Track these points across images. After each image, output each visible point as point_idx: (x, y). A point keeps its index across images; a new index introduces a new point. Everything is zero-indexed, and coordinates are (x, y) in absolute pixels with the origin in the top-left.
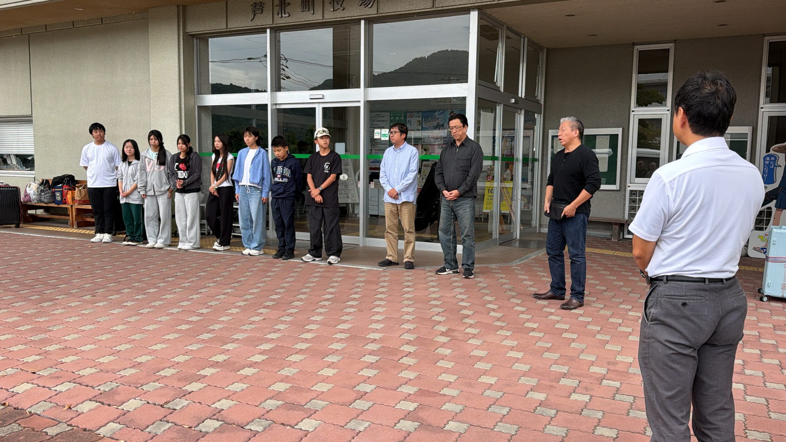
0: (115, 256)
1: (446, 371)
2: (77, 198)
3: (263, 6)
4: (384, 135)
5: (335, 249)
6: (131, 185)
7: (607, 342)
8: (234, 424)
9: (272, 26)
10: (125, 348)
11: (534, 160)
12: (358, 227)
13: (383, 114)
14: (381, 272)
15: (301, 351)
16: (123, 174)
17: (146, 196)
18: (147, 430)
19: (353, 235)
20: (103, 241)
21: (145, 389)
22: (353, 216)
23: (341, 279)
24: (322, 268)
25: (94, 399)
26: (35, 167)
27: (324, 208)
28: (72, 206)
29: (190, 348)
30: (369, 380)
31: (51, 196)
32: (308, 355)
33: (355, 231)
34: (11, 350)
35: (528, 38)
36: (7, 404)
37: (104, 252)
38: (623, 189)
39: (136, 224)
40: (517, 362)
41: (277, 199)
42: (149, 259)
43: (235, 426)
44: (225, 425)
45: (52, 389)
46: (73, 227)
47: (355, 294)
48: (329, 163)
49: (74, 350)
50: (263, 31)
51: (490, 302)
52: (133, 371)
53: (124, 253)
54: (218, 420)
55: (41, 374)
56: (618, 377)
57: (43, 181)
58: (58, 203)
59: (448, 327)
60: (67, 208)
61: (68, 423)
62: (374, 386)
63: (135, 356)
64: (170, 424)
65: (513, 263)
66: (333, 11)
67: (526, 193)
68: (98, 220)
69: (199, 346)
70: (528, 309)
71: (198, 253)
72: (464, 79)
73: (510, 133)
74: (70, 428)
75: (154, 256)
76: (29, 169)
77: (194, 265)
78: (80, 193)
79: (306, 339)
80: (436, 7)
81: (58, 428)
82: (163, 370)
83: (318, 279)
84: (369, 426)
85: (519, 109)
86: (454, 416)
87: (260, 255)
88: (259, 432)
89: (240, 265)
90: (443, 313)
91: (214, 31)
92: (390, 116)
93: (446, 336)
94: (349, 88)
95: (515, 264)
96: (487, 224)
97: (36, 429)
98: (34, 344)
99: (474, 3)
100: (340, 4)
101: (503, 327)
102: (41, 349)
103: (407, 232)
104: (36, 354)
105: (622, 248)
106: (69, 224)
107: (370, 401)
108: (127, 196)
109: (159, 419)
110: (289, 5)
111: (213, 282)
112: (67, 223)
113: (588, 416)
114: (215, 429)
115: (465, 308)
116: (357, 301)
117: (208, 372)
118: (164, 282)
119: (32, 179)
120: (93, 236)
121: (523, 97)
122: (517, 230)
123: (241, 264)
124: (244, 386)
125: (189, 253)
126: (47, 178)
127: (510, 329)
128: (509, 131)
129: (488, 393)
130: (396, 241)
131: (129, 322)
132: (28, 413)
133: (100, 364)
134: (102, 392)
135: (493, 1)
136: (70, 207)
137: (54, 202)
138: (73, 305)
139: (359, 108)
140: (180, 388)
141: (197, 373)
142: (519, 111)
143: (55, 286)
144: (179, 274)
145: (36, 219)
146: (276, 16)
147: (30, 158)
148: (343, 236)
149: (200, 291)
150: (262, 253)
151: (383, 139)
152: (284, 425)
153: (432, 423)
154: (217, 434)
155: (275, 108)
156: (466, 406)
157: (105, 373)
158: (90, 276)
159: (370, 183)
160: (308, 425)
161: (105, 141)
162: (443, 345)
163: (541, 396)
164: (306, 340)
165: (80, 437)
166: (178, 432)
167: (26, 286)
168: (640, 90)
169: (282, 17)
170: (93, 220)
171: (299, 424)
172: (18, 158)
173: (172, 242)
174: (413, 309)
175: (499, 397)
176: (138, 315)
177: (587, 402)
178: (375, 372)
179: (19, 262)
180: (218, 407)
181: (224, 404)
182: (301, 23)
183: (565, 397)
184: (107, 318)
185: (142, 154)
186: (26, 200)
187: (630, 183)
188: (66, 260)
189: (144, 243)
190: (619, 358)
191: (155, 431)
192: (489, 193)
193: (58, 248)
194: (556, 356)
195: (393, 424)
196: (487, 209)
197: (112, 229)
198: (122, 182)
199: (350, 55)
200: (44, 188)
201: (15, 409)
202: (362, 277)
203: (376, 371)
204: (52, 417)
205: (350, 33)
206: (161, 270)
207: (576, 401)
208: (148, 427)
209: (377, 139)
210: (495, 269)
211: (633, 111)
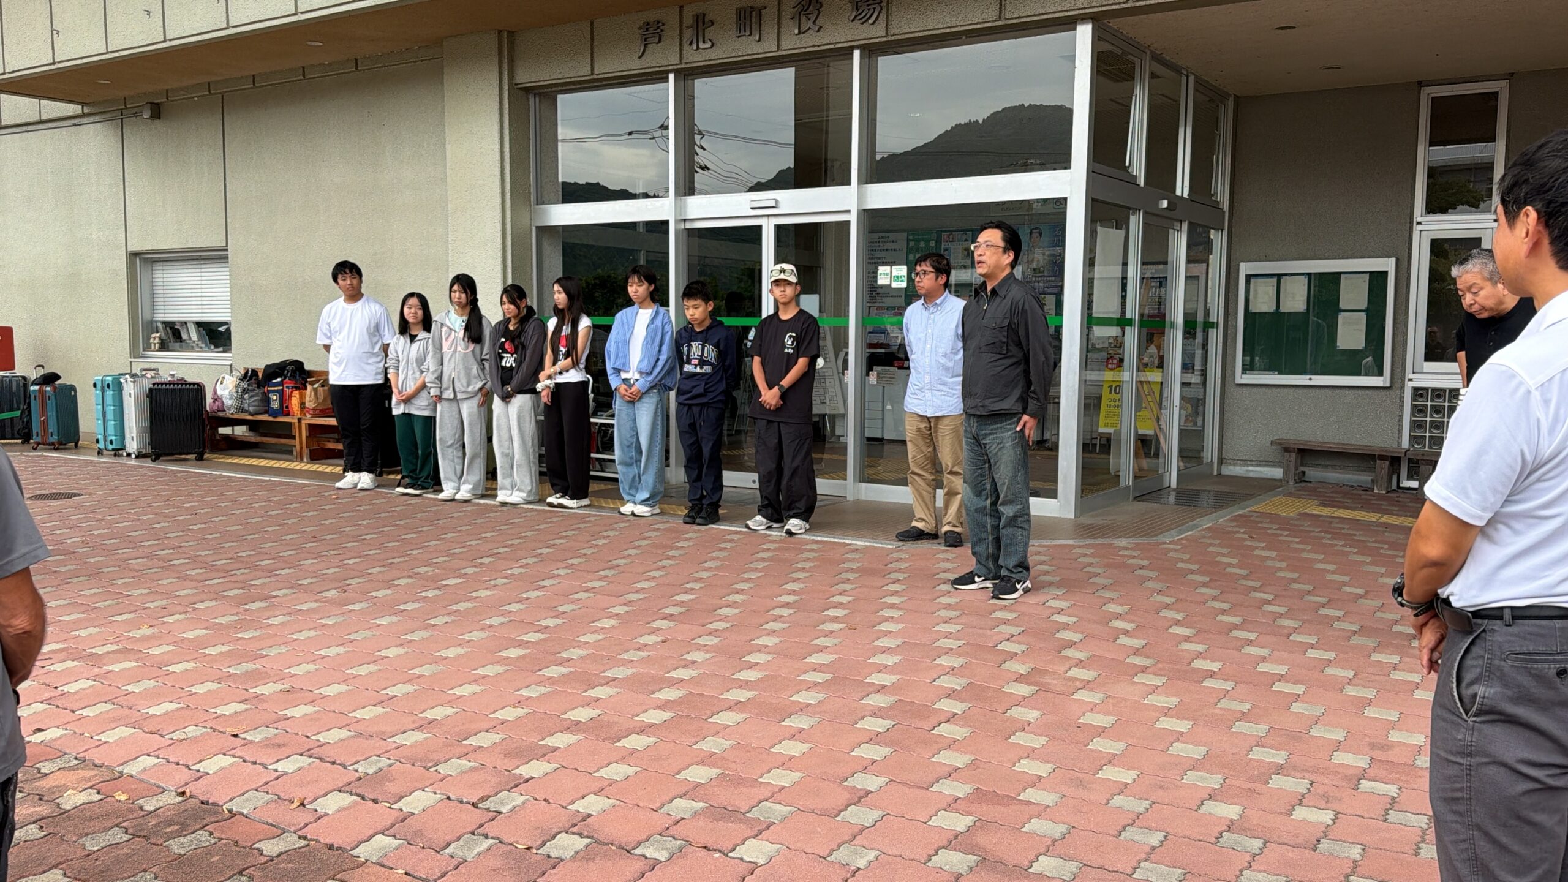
0: (383, 515)
1: (1031, 754)
2: (310, 403)
3: (662, 28)
4: (898, 278)
5: (801, 505)
6: (415, 379)
7: (1369, 702)
8: (612, 844)
9: (679, 67)
10: (404, 692)
11: (1208, 325)
12: (844, 463)
13: (892, 236)
14: (892, 551)
15: (736, 706)
16: (400, 359)
17: (439, 398)
18: (446, 851)
19: (834, 478)
20: (359, 487)
21: (441, 771)
22: (833, 439)
23: (812, 564)
24: (775, 541)
25: (347, 789)
26: (233, 346)
27: (781, 425)
28: (299, 420)
29: (525, 693)
30: (873, 767)
31: (262, 401)
32: (750, 712)
33: (838, 470)
34: (194, 691)
35: (1196, 77)
36: (188, 794)
37: (362, 508)
38: (1398, 385)
39: (422, 454)
40: (1178, 740)
41: (690, 406)
42: (445, 521)
43: (614, 848)
44: (595, 845)
45: (270, 767)
46: (302, 460)
47: (840, 594)
48: (794, 334)
49: (307, 694)
50: (660, 77)
51: (1118, 616)
52: (419, 736)
53: (398, 509)
54: (580, 835)
55: (249, 738)
56: (1394, 776)
57: (247, 373)
58: (275, 413)
59: (1032, 665)
60: (290, 424)
61: (300, 833)
62: (883, 779)
63: (423, 708)
64: (491, 841)
65: (1164, 537)
66: (799, 33)
67: (1191, 393)
68: (349, 446)
69: (543, 690)
70: (1199, 632)
71: (536, 510)
72: (1063, 161)
73: (1157, 271)
74: (303, 843)
75: (455, 515)
76: (221, 349)
77: (528, 534)
78: (316, 394)
79: (747, 682)
80: (1006, 19)
81: (282, 843)
82: (476, 734)
83: (766, 564)
84: (877, 858)
85: (1177, 220)
86: (1048, 846)
87: (652, 515)
88: (661, 862)
89: (615, 536)
90: (1021, 636)
91: (568, 80)
92: (908, 241)
93: (1029, 684)
94: (825, 185)
95: (1169, 540)
96: (1106, 456)
97: (240, 843)
98: (234, 682)
99: (1085, 8)
100: (812, 20)
101: (1147, 667)
102: (246, 690)
103: (948, 473)
104: (239, 700)
105: (1396, 509)
106: (295, 453)
107: (876, 808)
108: (407, 401)
109: (469, 830)
110: (713, 24)
111: (566, 567)
112: (290, 452)
113: (1331, 854)
114: (577, 853)
115: (1066, 626)
116: (844, 609)
117: (560, 740)
118: (475, 566)
119: (226, 368)
120: (340, 477)
121: (1186, 195)
122: (1172, 470)
123: (617, 533)
124: (630, 771)
125: (519, 511)
126: (254, 367)
127: (1162, 673)
128: (1155, 267)
129: (1118, 801)
130: (931, 490)
131: (411, 641)
132: (226, 812)
133: (357, 722)
134: (362, 775)
135: (1124, 3)
136: (296, 421)
137: (266, 412)
138: (304, 607)
139: (848, 223)
140: (509, 771)
141: (541, 743)
142: (1177, 225)
143: (271, 572)
144: (501, 550)
145: (233, 445)
146: (686, 47)
147: (222, 329)
148: (818, 481)
149: (541, 583)
150: (657, 511)
151: (894, 285)
152: (709, 850)
153: (1006, 857)
154: (580, 864)
155: (683, 227)
156: (1073, 827)
157: (367, 739)
158: (335, 552)
159: (868, 375)
160: (755, 851)
161: (362, 295)
162: (1022, 701)
163: (1231, 811)
164: (745, 685)
165: (321, 861)
166: (506, 856)
167: (218, 571)
168: (1431, 180)
169: (698, 48)
170: (340, 447)
171: (738, 848)
172: (201, 329)
173: (487, 489)
174: (959, 627)
175: (1142, 810)
176: (426, 627)
177: (1328, 825)
178: (885, 751)
179: (203, 526)
180: (580, 810)
181: (592, 805)
182: (735, 59)
183: (1281, 813)
184: (368, 633)
185: (436, 317)
186: (215, 408)
187: (1414, 373)
188: (289, 522)
189: (434, 491)
190: (1395, 736)
191: (461, 854)
192: (1111, 393)
193: (275, 499)
194: (1260, 729)
195: (925, 857)
196: (1106, 425)
197: (376, 464)
198: (398, 374)
199: (827, 121)
200: (249, 385)
201: (202, 803)
202: (853, 560)
203: (887, 749)
204: (270, 821)
205: (828, 77)
206: (468, 543)
207: (1304, 821)
208: (448, 845)
209: (882, 287)
210: (1127, 549)
211: (1419, 223)
